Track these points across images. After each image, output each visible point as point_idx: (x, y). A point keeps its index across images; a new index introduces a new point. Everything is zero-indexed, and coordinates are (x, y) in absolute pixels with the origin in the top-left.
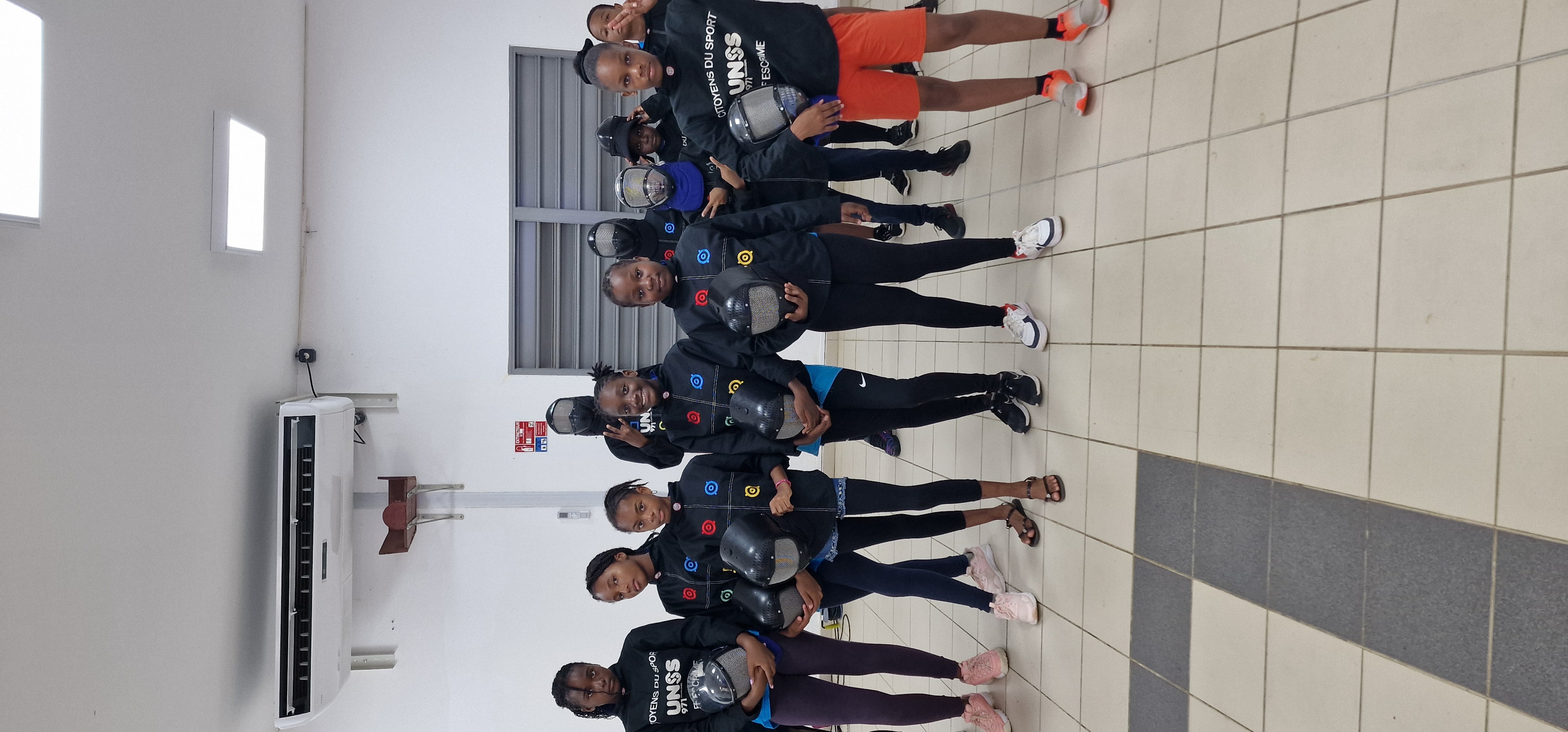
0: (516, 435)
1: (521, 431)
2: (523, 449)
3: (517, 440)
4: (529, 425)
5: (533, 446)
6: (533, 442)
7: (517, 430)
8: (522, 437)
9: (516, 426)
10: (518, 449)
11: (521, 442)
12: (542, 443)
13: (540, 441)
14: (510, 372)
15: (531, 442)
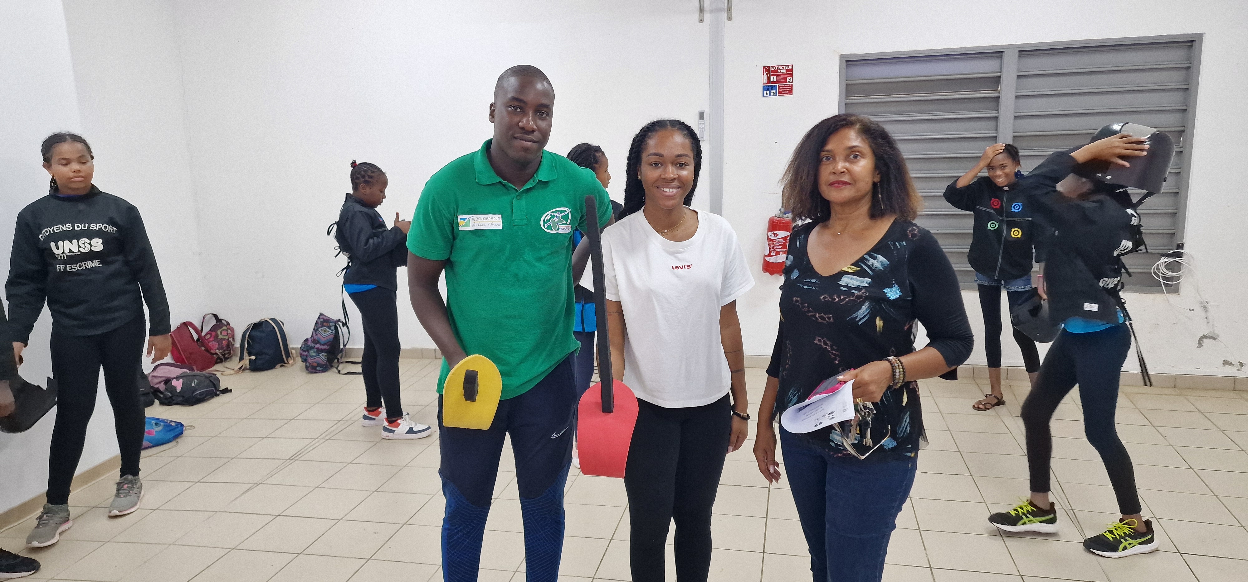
0: (780, 66)
1: (784, 71)
2: (765, 73)
3: (774, 68)
4: (789, 78)
5: (768, 83)
6: (772, 83)
7: (784, 66)
8: (777, 72)
9: (789, 65)
10: (766, 69)
11: (772, 71)
12: (771, 91)
13: (773, 90)
14: (842, 57)
15: (772, 81)
